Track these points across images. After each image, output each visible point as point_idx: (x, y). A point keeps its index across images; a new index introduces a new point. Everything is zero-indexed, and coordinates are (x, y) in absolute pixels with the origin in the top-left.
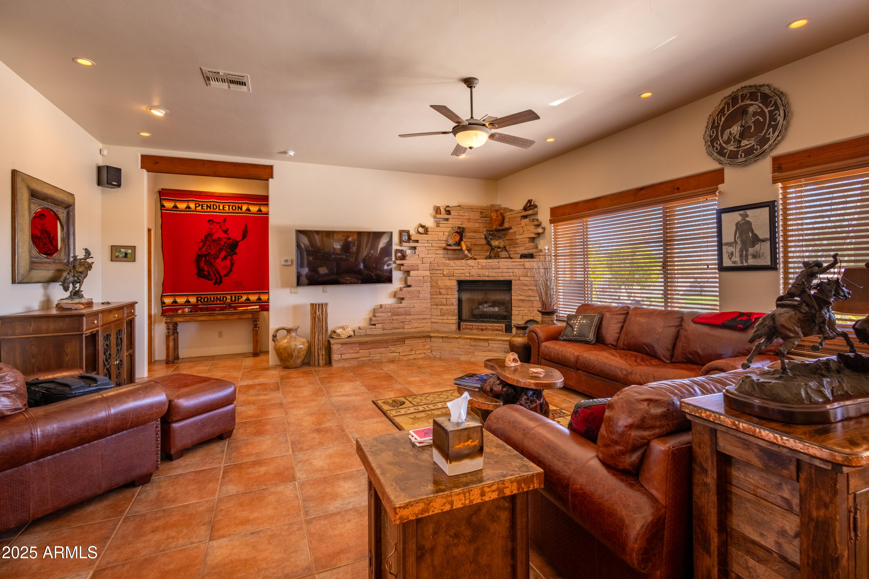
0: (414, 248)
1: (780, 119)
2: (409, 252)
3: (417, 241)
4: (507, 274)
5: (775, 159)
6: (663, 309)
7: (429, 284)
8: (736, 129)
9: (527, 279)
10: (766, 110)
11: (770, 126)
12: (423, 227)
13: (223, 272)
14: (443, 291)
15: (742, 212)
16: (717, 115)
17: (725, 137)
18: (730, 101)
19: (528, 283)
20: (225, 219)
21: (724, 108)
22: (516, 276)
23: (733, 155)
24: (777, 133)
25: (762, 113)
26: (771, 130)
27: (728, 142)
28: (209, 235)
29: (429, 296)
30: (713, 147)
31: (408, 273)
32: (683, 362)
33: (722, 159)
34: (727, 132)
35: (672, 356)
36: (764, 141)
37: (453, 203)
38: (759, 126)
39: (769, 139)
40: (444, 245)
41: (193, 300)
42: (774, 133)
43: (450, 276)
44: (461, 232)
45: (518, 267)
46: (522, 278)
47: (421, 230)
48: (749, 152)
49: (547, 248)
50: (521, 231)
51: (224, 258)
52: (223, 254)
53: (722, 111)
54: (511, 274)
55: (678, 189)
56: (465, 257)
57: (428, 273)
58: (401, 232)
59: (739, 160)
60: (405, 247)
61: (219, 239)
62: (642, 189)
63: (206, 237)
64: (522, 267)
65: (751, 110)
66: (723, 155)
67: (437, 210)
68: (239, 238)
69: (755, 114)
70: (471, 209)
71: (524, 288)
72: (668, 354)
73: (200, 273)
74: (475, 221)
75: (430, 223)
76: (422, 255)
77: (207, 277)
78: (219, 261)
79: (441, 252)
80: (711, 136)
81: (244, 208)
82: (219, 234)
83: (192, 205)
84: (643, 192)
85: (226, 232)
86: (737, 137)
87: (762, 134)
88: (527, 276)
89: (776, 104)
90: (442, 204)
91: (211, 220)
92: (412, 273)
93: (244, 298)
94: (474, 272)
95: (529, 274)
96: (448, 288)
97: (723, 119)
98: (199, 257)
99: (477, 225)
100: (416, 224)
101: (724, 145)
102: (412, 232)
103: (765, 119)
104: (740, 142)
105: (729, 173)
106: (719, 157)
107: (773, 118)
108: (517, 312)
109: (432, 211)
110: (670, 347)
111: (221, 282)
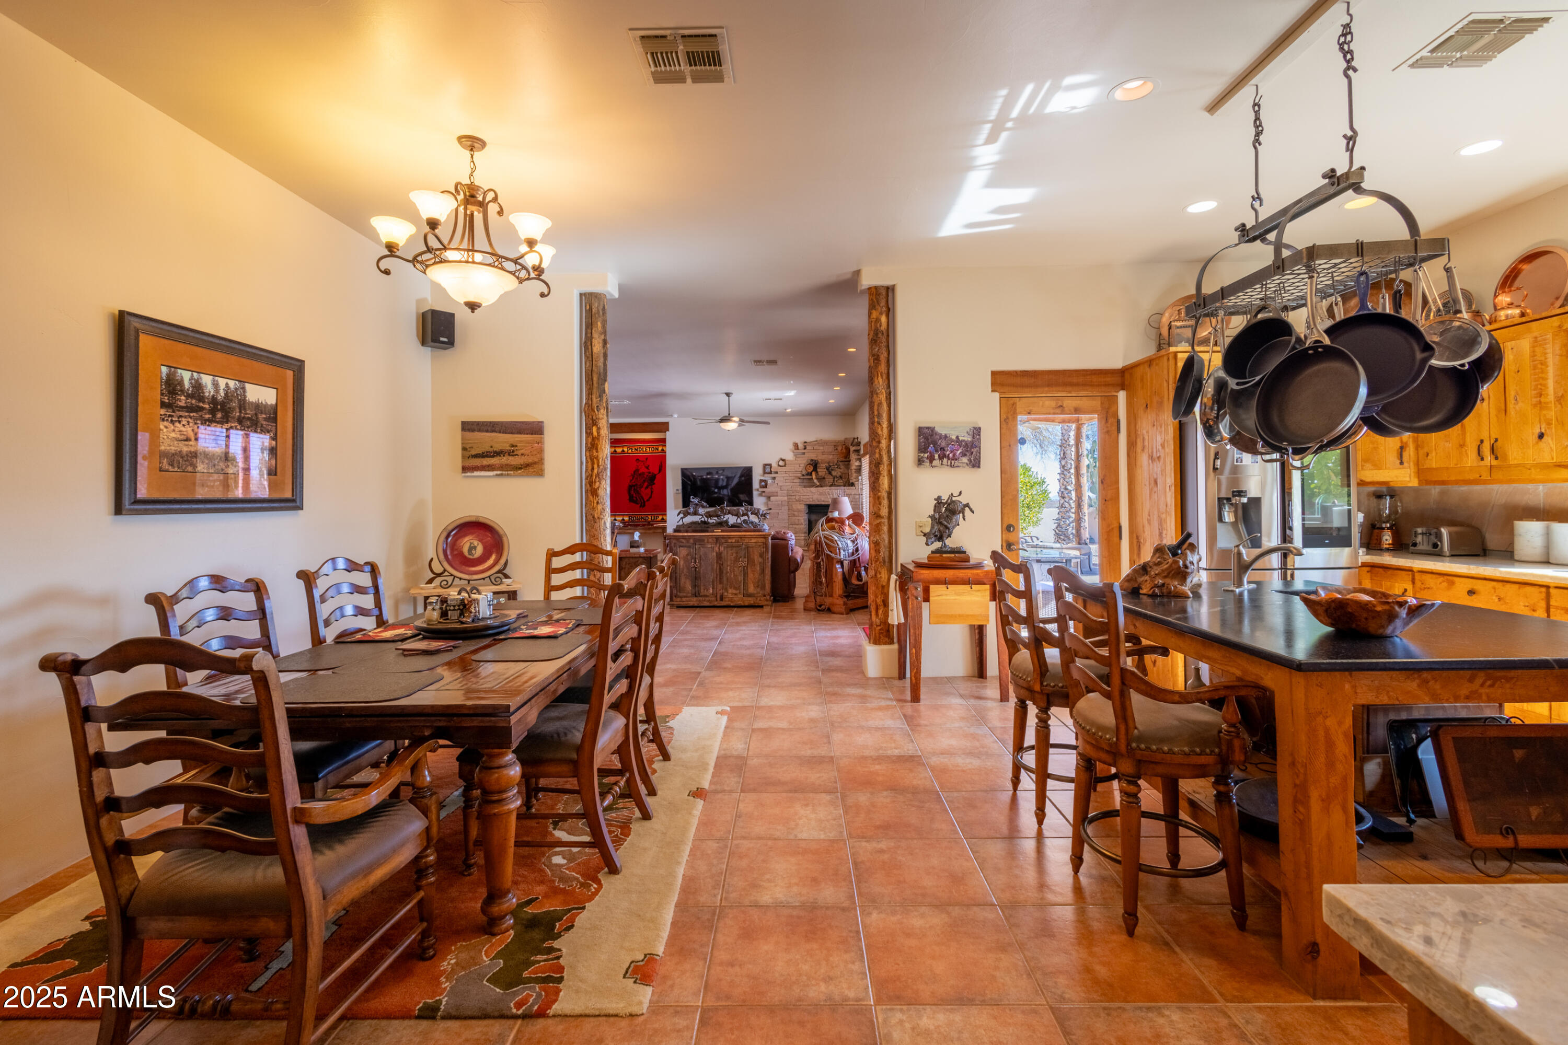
0: (774, 478)
2: (770, 481)
3: (776, 473)
7: (786, 508)
12: (783, 460)
13: (646, 498)
14: (796, 513)
20: (647, 458)
28: (636, 471)
29: (786, 517)
31: (769, 498)
37: (811, 438)
40: (799, 475)
41: (626, 518)
43: (800, 500)
44: (815, 465)
47: (781, 463)
51: (647, 488)
52: (646, 484)
56: (814, 485)
57: (786, 498)
58: (765, 466)
60: (767, 477)
61: (643, 473)
63: (635, 472)
67: (796, 446)
68: (656, 472)
70: (825, 443)
73: (631, 499)
74: (830, 453)
75: (789, 456)
76: (780, 484)
77: (636, 502)
78: (643, 489)
79: (798, 481)
81: (660, 449)
82: (643, 470)
83: (626, 449)
85: (647, 468)
90: (800, 441)
91: (638, 459)
92: (772, 498)
93: (660, 518)
94: (815, 497)
96: (799, 511)
98: (630, 487)
99: (831, 457)
100: (777, 459)
102: (774, 465)
109: (791, 447)
111: (644, 506)
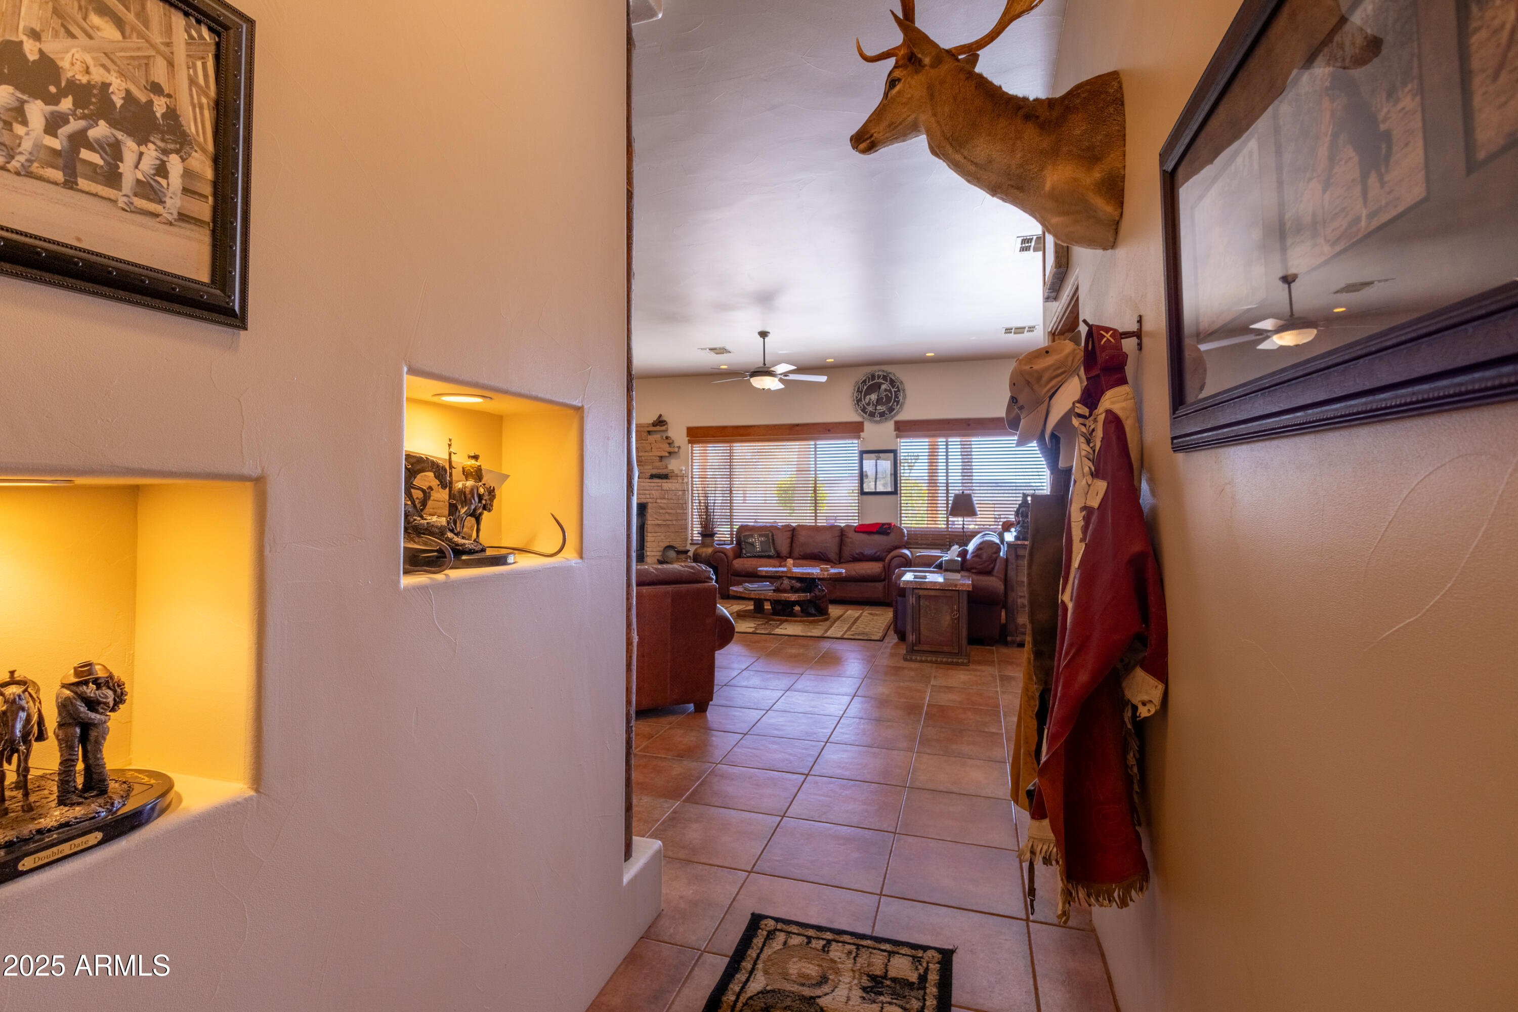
1: (901, 398)
4: (644, 496)
5: (896, 423)
6: (814, 524)
8: (874, 397)
9: (665, 501)
10: (893, 390)
11: (895, 401)
15: (877, 454)
16: (861, 383)
17: (867, 401)
18: (870, 376)
19: (665, 506)
21: (865, 380)
22: (653, 498)
23: (872, 415)
24: (898, 407)
25: (890, 391)
26: (895, 403)
27: (868, 404)
30: (859, 405)
32: (850, 561)
33: (864, 415)
34: (868, 397)
35: (840, 558)
36: (891, 410)
38: (889, 399)
39: (894, 409)
42: (897, 406)
45: (656, 488)
46: (659, 501)
48: (882, 415)
49: (684, 468)
50: (648, 448)
53: (864, 381)
54: (648, 496)
55: (829, 430)
59: (875, 419)
62: (797, 425)
64: (660, 488)
65: (883, 387)
66: (866, 413)
69: (886, 390)
71: (661, 511)
72: (837, 558)
80: (857, 397)
84: (798, 428)
86: (875, 402)
87: (890, 405)
88: (664, 498)
89: (898, 387)
95: (666, 497)
97: (865, 388)
101: (866, 406)
103: (892, 394)
104: (876, 406)
105: (868, 426)
106: (862, 413)
107: (896, 396)
108: (653, 539)
110: (838, 552)
